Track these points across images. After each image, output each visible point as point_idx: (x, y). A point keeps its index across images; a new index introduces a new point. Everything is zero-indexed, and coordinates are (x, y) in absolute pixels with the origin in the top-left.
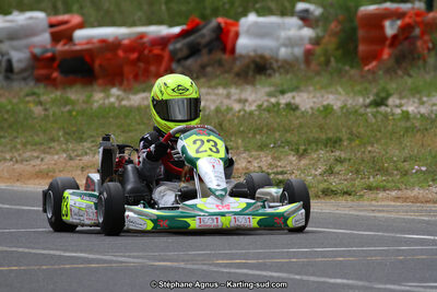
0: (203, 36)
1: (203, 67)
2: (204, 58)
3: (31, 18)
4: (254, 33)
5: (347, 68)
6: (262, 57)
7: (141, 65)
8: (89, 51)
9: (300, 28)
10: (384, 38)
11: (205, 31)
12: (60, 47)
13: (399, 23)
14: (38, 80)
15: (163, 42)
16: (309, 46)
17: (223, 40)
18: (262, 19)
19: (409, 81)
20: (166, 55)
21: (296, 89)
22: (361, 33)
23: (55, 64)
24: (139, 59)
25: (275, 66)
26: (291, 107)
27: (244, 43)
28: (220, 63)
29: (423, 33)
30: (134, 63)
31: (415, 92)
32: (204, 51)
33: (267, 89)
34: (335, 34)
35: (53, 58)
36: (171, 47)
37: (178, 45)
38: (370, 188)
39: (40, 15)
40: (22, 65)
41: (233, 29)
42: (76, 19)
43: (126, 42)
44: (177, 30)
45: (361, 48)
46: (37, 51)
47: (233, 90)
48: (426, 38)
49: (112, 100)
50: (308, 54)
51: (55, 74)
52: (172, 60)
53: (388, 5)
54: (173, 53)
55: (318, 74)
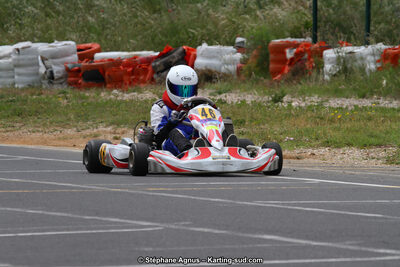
0: (173, 57)
3: (65, 45)
4: (205, 56)
5: (262, 78)
6: (210, 71)
8: (102, 66)
9: (235, 53)
10: (286, 60)
11: (175, 54)
12: (84, 64)
13: (295, 50)
14: (70, 84)
15: (149, 60)
16: (239, 65)
17: (186, 59)
18: (210, 47)
19: (300, 87)
20: (150, 69)
21: (228, 91)
22: (271, 56)
23: (81, 74)
24: (132, 73)
25: (218, 76)
27: (200, 62)
29: (310, 57)
31: (303, 93)
33: (211, 91)
34: (256, 56)
35: (79, 70)
36: (153, 64)
37: (158, 63)
39: (73, 43)
40: (60, 75)
41: (193, 53)
42: (96, 46)
43: (125, 61)
44: (157, 54)
45: (272, 66)
46: (69, 66)
48: (312, 60)
49: (112, 96)
50: (239, 70)
51: (80, 81)
52: (154, 72)
53: (289, 39)
54: (154, 68)
55: (244, 82)
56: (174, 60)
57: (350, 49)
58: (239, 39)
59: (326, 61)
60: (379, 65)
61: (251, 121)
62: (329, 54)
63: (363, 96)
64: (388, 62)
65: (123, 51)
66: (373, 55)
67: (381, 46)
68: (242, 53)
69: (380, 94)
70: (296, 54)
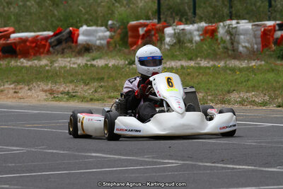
0: (63, 36)
1: (63, 49)
2: (64, 45)
4: (85, 34)
5: (123, 49)
6: (88, 44)
7: (36, 49)
8: (14, 43)
9: (105, 31)
10: (139, 35)
11: (64, 33)
13: (145, 29)
15: (47, 38)
16: (109, 40)
17: (72, 37)
18: (89, 28)
20: (48, 44)
21: (100, 58)
22: (130, 33)
24: (36, 46)
25: (93, 48)
26: (92, 66)
27: (81, 39)
28: (71, 47)
29: (155, 33)
30: (33, 48)
32: (64, 43)
33: (88, 58)
34: (119, 34)
36: (49, 41)
37: (53, 40)
38: (110, 98)
41: (77, 33)
42: (12, 29)
43: (30, 39)
45: (130, 40)
47: (73, 59)
48: (157, 35)
50: (108, 43)
52: (50, 46)
53: (142, 21)
54: (50, 43)
55: (111, 51)
56: (64, 38)
57: (182, 27)
58: (110, 22)
59: (166, 36)
60: (202, 38)
61: (108, 78)
62: (169, 31)
63: (191, 59)
64: (208, 36)
65: (31, 32)
66: (198, 30)
67: (203, 24)
68: (111, 31)
69: (202, 57)
70: (146, 31)
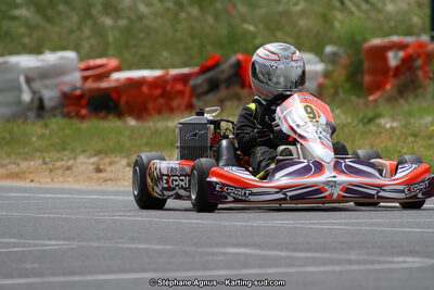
0: (223, 72)
2: (223, 92)
3: (62, 58)
8: (116, 88)
9: (316, 63)
11: (224, 67)
12: (90, 85)
13: (401, 54)
14: (68, 115)
15: (184, 79)
16: (321, 80)
17: (241, 76)
20: (187, 90)
22: (366, 65)
23: (84, 102)
24: (162, 96)
28: (238, 97)
29: (425, 64)
32: (223, 86)
34: (345, 67)
35: (81, 96)
36: (192, 82)
37: (199, 81)
39: (71, 55)
40: (53, 103)
42: (113, 62)
43: (149, 80)
45: (367, 79)
46: (66, 89)
48: (427, 68)
51: (84, 111)
52: (192, 95)
53: (395, 38)
54: (194, 89)
56: (223, 77)
70: (404, 59)
